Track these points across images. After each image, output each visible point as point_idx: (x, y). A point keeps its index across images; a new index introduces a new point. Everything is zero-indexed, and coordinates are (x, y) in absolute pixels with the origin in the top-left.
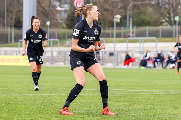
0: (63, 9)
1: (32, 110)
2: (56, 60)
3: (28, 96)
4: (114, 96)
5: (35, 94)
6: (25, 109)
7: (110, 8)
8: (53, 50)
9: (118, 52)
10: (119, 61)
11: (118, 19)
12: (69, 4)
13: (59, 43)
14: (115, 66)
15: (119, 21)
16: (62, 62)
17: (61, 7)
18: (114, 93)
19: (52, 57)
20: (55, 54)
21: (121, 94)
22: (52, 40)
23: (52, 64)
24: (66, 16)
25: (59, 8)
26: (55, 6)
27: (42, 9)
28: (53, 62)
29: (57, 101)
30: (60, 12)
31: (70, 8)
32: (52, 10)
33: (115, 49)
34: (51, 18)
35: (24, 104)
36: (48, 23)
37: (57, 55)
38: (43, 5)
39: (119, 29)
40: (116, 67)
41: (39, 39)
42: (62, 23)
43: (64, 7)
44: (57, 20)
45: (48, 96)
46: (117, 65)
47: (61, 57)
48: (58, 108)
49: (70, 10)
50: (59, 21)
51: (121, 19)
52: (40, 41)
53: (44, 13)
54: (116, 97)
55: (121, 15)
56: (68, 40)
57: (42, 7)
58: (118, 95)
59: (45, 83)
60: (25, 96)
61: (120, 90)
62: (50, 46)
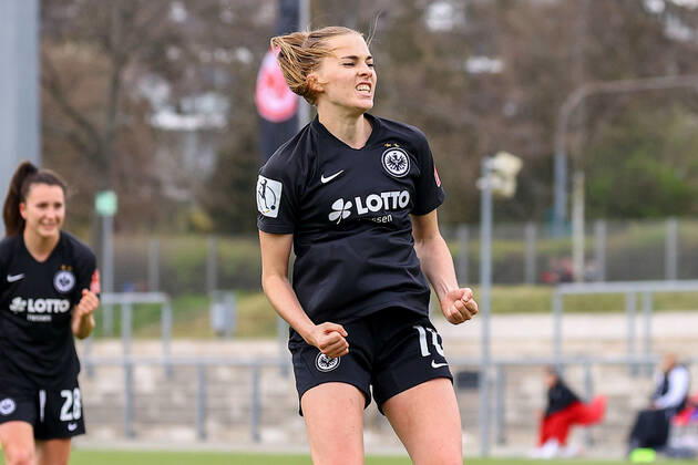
0: (190, 123)
2: (154, 413)
7: (463, 117)
8: (134, 357)
9: (504, 368)
10: (511, 416)
11: (503, 178)
12: (225, 91)
13: (167, 315)
14: (486, 444)
15: (508, 188)
16: (188, 423)
17: (179, 111)
19: (131, 394)
20: (146, 379)
22: (128, 299)
23: (132, 435)
24: (203, 161)
25: (167, 120)
26: (145, 108)
27: (69, 125)
28: (136, 427)
30: (174, 138)
31: (231, 114)
32: (126, 129)
33: (486, 352)
34: (122, 177)
36: (107, 204)
37: (158, 383)
38: (79, 99)
39: (510, 237)
40: (497, 452)
41: (60, 296)
42: (186, 204)
43: (194, 112)
44: (156, 184)
46: (502, 441)
47: (178, 398)
49: (232, 125)
50: (173, 193)
51: (521, 179)
52: (61, 306)
53: (81, 148)
55: (518, 156)
56: (221, 300)
57: (69, 111)
62: (116, 333)
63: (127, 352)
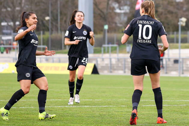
0: (122, 11)
1: (89, 122)
2: (115, 68)
3: (85, 107)
4: (179, 107)
5: (92, 106)
6: (81, 122)
7: (175, 10)
8: (111, 57)
9: (183, 59)
10: (184, 68)
11: (183, 22)
12: (129, 5)
13: (118, 49)
14: (180, 74)
15: (184, 24)
16: (122, 70)
17: (120, 9)
18: (179, 105)
19: (111, 64)
20: (114, 61)
21: (187, 105)
22: (110, 45)
23: (111, 72)
24: (125, 19)
25: (118, 11)
26: (114, 9)
27: (99, 12)
28: (112, 70)
29: (116, 113)
30: (119, 14)
31: (130, 10)
32: (110, 13)
33: (180, 56)
34: (109, 22)
35: (80, 117)
36: (106, 27)
37: (116, 62)
38: (101, 7)
39: (184, 34)
40: (182, 75)
41: (84, 36)
42: (122, 27)
43: (123, 9)
44: (116, 23)
45: (106, 107)
46: (183, 73)
47: (120, 65)
48: (117, 121)
49: (130, 12)
50: (119, 25)
51: (186, 22)
53: (101, 16)
54: (181, 108)
55: (186, 18)
56: (128, 46)
57: (99, 9)
58: (183, 106)
59: (103, 94)
60: (81, 107)
61: (186, 101)
62: (108, 52)
63: (110, 56)
